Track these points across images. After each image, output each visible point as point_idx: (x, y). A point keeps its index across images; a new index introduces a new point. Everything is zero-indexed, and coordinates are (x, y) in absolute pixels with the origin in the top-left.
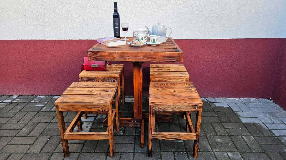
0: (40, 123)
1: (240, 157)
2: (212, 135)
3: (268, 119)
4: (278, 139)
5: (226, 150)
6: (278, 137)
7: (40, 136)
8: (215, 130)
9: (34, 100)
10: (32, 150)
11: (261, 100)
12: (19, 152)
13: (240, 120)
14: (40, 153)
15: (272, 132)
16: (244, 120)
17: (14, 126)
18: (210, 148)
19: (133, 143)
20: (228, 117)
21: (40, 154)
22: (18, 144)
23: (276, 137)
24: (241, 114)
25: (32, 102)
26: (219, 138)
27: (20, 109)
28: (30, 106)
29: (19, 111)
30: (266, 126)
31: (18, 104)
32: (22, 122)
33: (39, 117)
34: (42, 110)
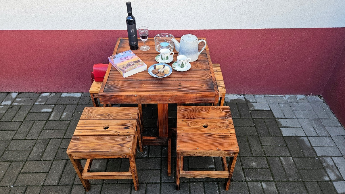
0: (51, 139)
1: (274, 189)
2: (246, 156)
3: (313, 130)
4: (319, 160)
5: (261, 178)
6: (320, 158)
7: (54, 160)
8: (250, 149)
9: (38, 101)
10: (49, 182)
11: (309, 97)
12: (35, 184)
13: (281, 132)
14: (58, 185)
15: (315, 150)
16: (286, 132)
17: (23, 145)
18: (243, 175)
19: (160, 170)
20: (267, 127)
21: (59, 187)
22: (32, 173)
23: (317, 158)
24: (283, 122)
25: (36, 104)
26: (255, 161)
27: (25, 116)
28: (35, 111)
29: (24, 121)
30: (309, 141)
31: (20, 107)
32: (30, 138)
33: (48, 129)
34: (51, 118)
